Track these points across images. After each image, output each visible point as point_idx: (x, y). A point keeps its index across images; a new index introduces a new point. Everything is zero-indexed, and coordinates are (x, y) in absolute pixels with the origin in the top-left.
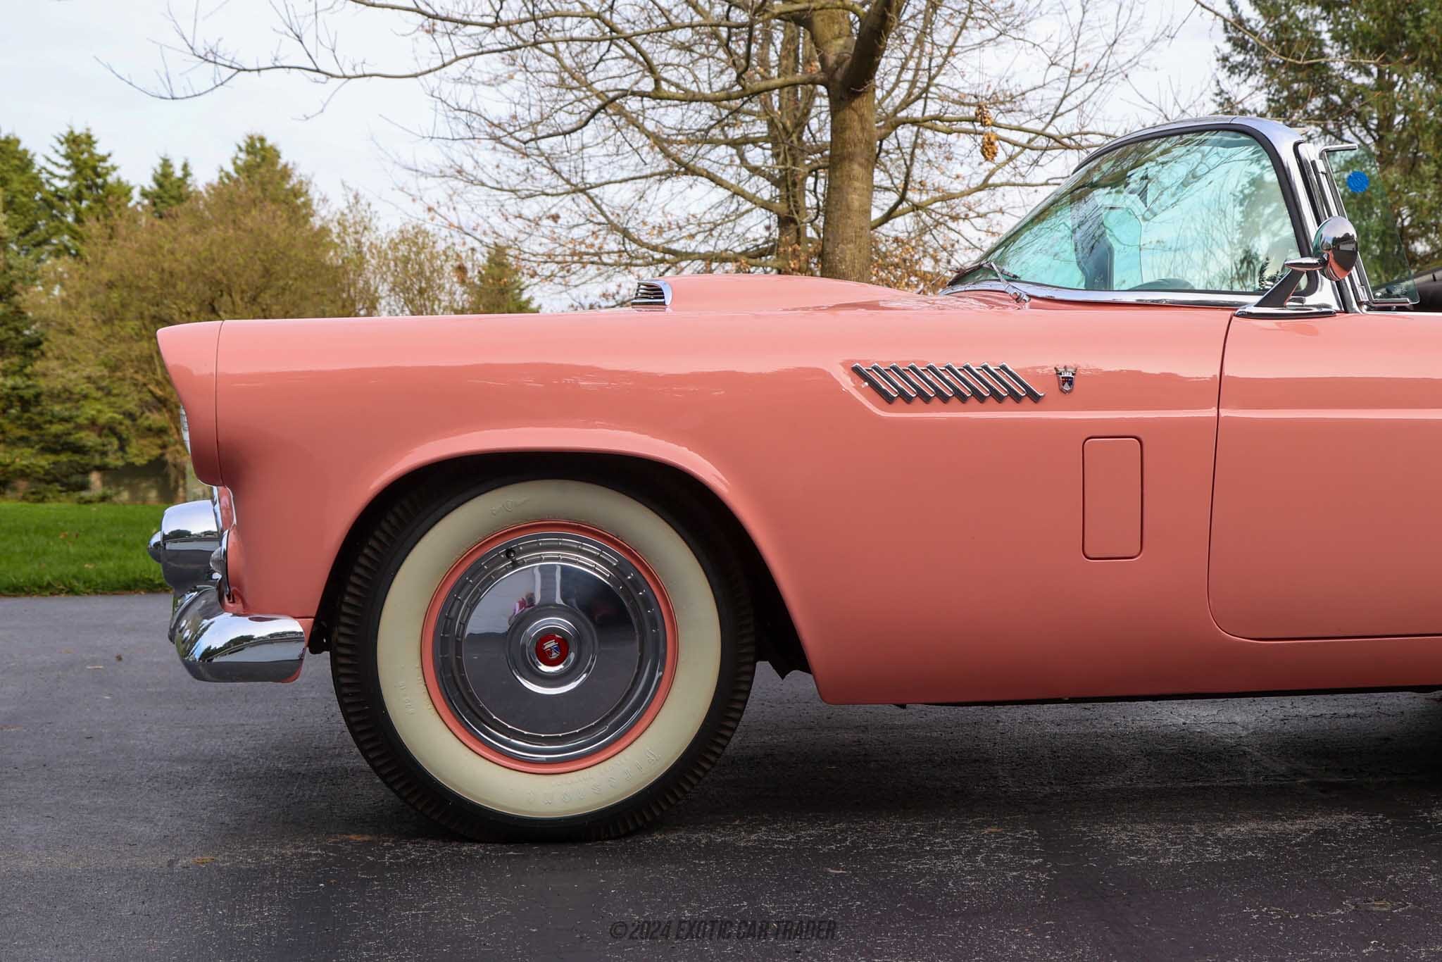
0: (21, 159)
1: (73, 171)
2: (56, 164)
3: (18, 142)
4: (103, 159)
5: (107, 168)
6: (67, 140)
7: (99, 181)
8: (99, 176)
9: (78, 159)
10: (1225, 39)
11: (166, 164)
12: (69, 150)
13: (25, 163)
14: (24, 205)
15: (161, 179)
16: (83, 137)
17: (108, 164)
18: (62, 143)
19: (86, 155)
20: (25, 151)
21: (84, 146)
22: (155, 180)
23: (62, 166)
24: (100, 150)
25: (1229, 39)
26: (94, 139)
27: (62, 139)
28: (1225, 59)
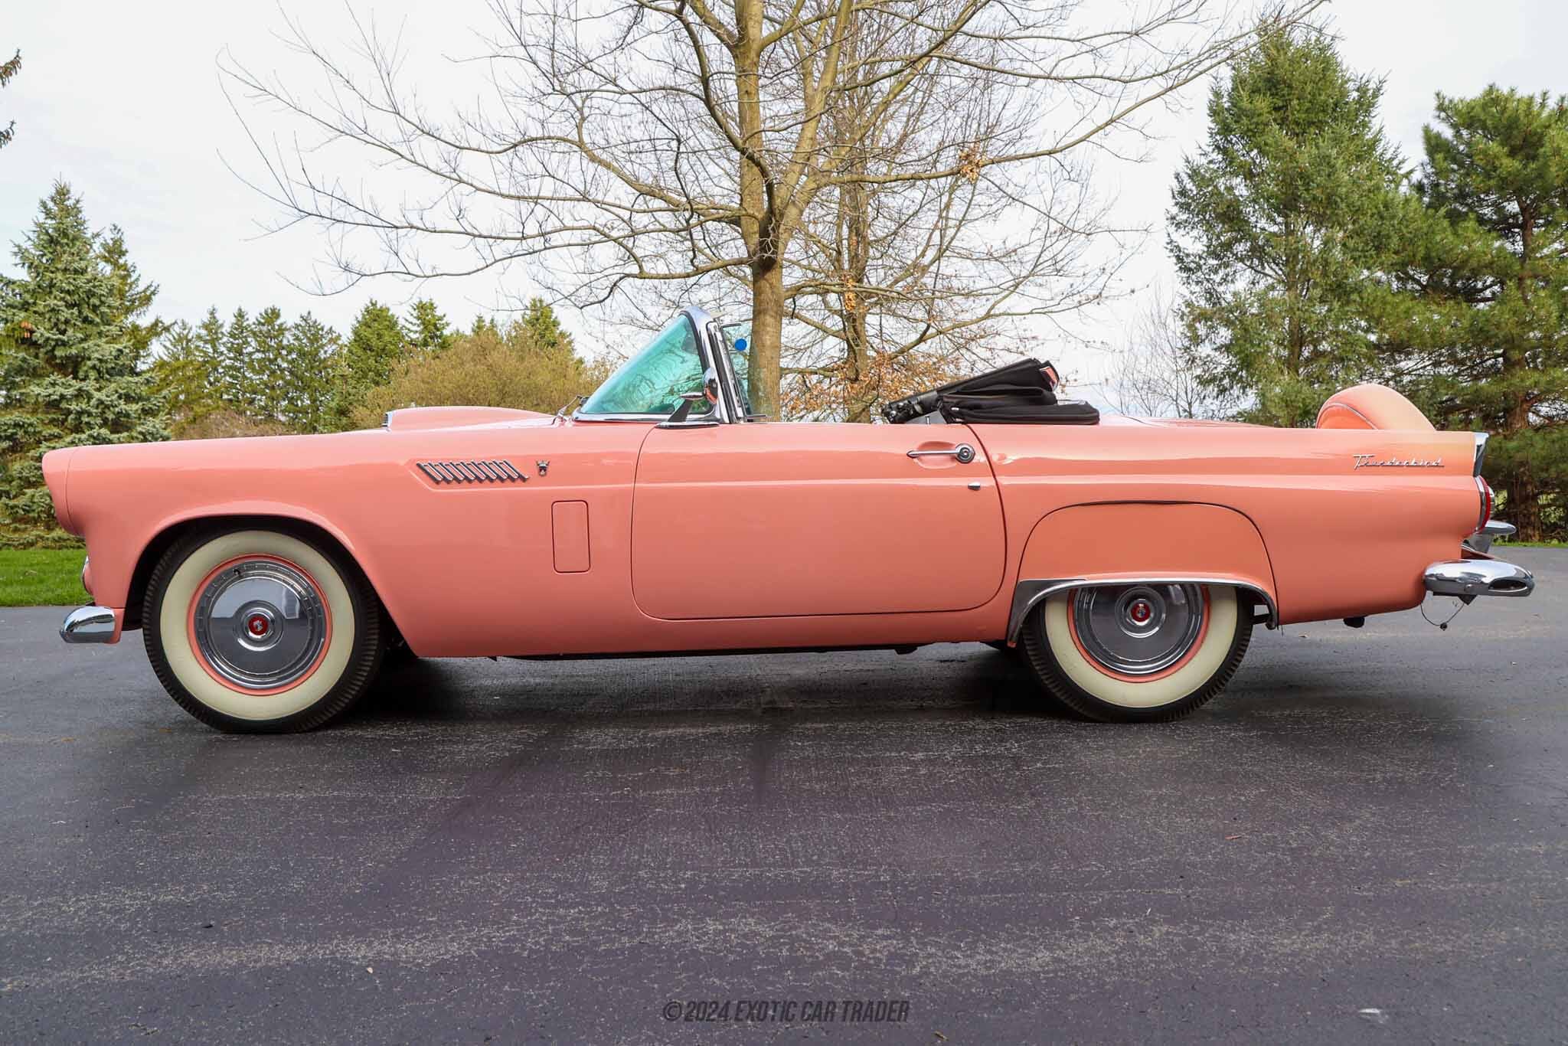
0: (389, 321)
1: (422, 327)
2: (411, 323)
4: (441, 319)
5: (443, 325)
6: (418, 307)
7: (438, 333)
8: (438, 330)
9: (425, 319)
10: (1173, 203)
11: (480, 319)
12: (419, 314)
13: (392, 324)
14: (392, 351)
15: (477, 330)
16: (428, 305)
18: (415, 309)
19: (430, 317)
20: (393, 316)
21: (428, 311)
22: (473, 331)
23: (415, 324)
24: (439, 313)
25: (1176, 204)
26: (435, 306)
27: (415, 307)
28: (1173, 218)
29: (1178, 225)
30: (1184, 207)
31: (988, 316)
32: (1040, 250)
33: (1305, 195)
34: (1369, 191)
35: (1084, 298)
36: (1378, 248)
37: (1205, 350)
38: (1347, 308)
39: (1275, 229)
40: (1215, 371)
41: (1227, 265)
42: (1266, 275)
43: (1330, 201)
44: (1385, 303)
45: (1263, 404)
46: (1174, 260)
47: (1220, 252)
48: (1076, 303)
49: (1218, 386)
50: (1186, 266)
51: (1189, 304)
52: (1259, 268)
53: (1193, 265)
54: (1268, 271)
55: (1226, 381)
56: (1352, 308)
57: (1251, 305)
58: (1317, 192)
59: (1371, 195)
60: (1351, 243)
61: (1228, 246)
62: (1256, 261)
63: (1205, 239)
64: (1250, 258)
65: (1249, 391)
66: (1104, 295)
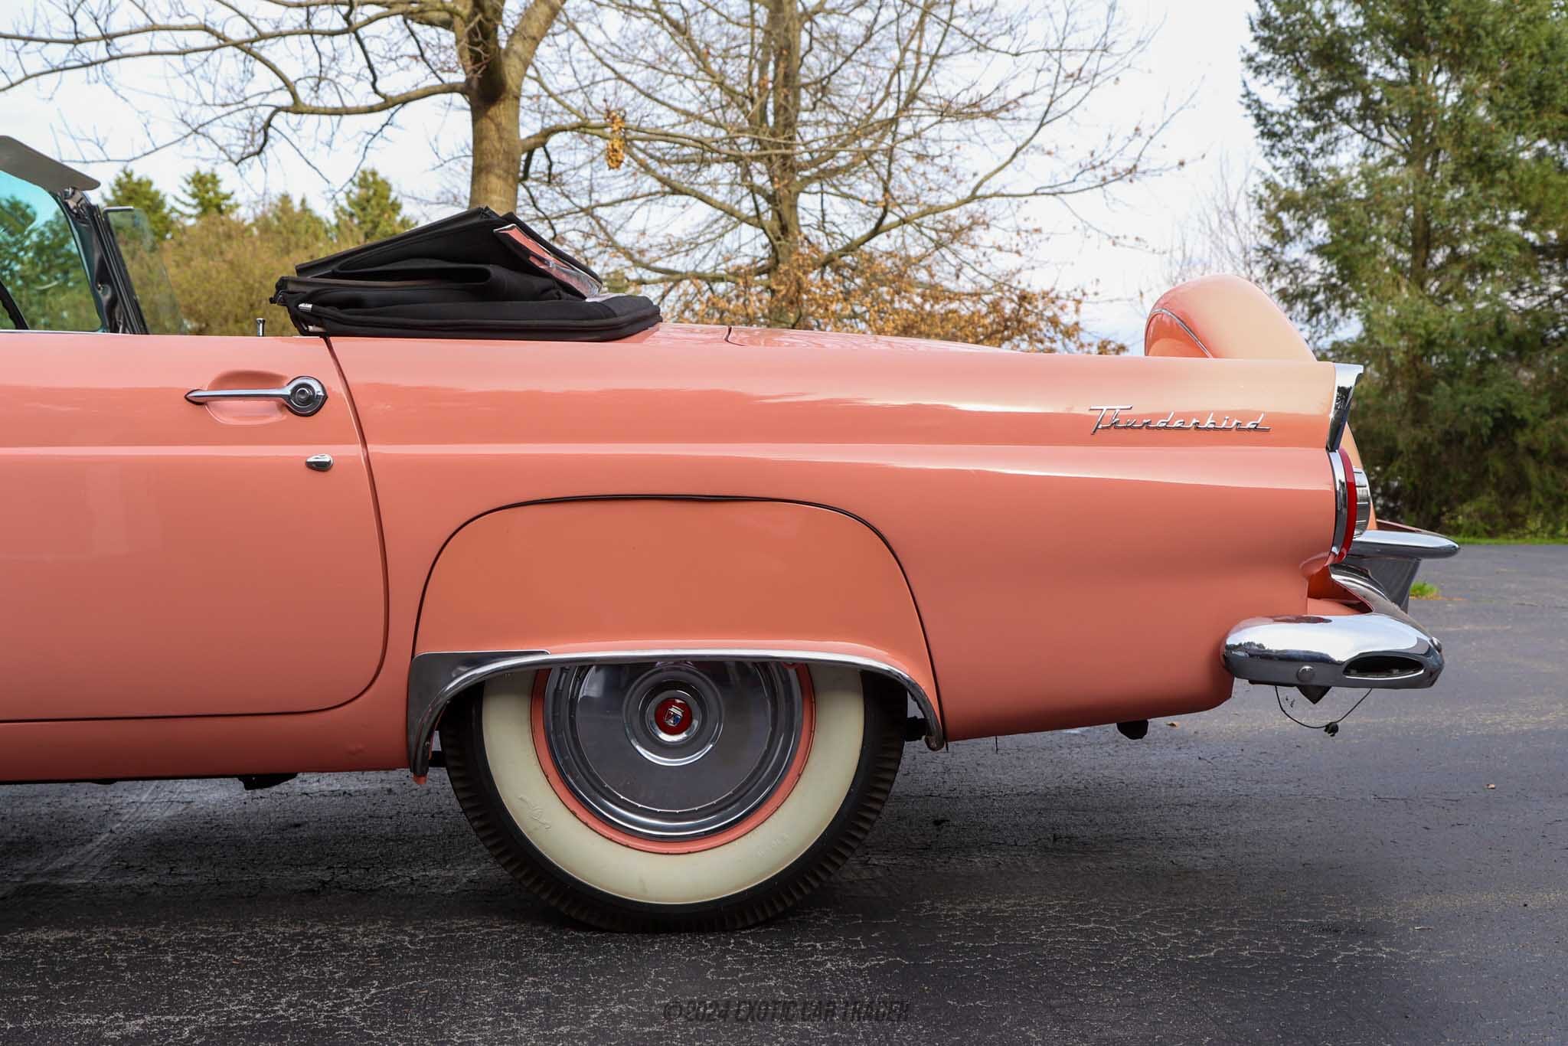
0: (152, 200)
1: (200, 209)
2: (183, 203)
3: (150, 183)
5: (231, 206)
6: (194, 181)
7: (224, 218)
8: (223, 213)
9: (204, 198)
10: (1252, 38)
11: (285, 199)
12: (196, 190)
13: (156, 204)
15: (280, 214)
16: (209, 176)
17: (231, 202)
18: (189, 183)
19: (211, 194)
20: (157, 193)
21: (209, 186)
22: (276, 215)
23: (188, 205)
24: (224, 188)
25: (1256, 39)
26: (218, 178)
27: (190, 179)
28: (1251, 59)
29: (1258, 70)
30: (1267, 43)
31: (973, 197)
32: (1048, 100)
33: (1434, 25)
34: (1528, 21)
35: (1110, 172)
36: (1537, 105)
37: (1295, 252)
38: (1491, 192)
39: (1391, 75)
40: (1306, 283)
41: (1327, 128)
42: (1384, 144)
43: (1471, 36)
44: (1546, 185)
45: (1368, 330)
46: (1253, 121)
47: (1318, 108)
48: (1098, 181)
49: (1310, 304)
50: (1270, 128)
51: (1270, 185)
52: (1375, 134)
53: (1278, 129)
54: (1387, 139)
55: (1320, 297)
56: (1498, 191)
57: (1357, 187)
58: (1454, 23)
59: (1530, 27)
60: (1499, 98)
61: (1329, 99)
62: (1370, 124)
63: (1294, 90)
64: (1362, 119)
65: (1352, 312)
66: (1140, 169)
